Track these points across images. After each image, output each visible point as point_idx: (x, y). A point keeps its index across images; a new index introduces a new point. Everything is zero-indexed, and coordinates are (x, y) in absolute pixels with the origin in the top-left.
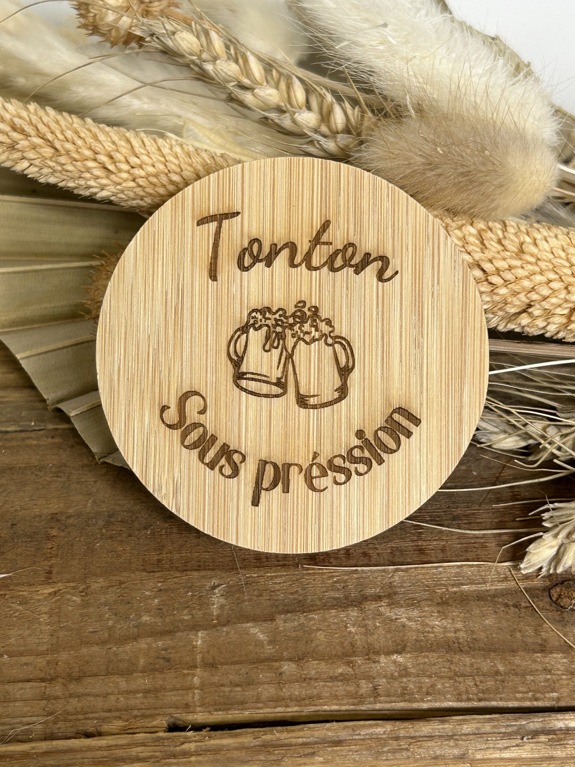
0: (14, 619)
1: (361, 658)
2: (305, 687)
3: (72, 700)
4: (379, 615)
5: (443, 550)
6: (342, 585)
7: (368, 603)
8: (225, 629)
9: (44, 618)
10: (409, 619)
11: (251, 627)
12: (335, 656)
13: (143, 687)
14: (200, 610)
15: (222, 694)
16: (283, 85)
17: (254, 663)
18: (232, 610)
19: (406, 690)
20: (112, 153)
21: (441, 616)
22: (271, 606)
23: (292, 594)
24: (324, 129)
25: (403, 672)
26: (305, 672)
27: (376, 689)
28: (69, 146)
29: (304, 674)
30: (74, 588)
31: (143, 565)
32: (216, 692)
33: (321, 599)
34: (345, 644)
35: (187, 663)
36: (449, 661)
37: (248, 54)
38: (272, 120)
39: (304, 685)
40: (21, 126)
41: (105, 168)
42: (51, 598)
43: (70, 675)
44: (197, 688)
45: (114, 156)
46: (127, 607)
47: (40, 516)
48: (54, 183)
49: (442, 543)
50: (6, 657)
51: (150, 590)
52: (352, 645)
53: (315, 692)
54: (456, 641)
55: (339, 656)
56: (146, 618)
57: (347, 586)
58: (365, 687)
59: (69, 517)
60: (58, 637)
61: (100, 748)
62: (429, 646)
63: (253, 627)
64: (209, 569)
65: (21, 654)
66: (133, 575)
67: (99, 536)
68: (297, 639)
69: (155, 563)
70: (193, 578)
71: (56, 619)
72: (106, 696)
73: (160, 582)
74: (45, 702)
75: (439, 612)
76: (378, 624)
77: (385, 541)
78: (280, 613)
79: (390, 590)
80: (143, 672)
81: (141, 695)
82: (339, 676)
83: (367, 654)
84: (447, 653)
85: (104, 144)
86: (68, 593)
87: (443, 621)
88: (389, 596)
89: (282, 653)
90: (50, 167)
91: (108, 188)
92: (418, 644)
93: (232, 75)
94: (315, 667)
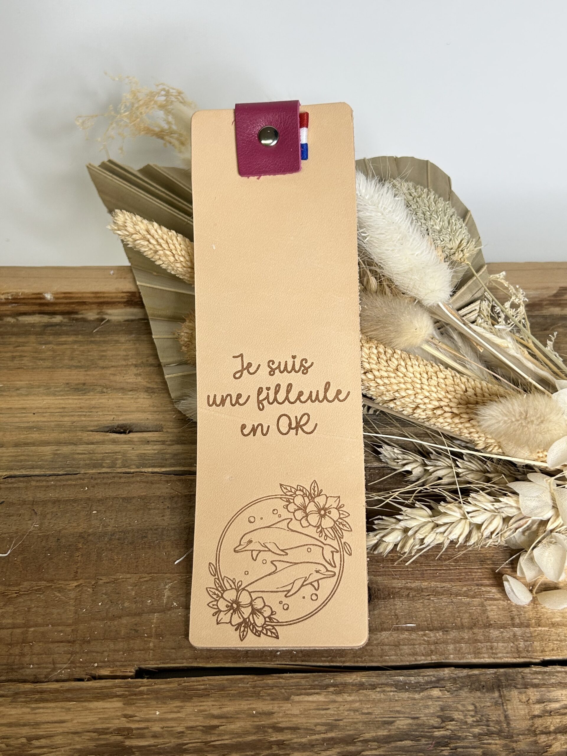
0: (56, 602)
9: (72, 602)
13: (123, 648)
14: (156, 599)
15: (165, 654)
30: (90, 583)
31: (128, 569)
32: (161, 652)
42: (76, 589)
43: (84, 639)
44: (151, 650)
46: (117, 596)
47: (73, 534)
50: (50, 626)
51: (130, 586)
56: (126, 604)
59: (89, 535)
60: (78, 615)
61: (96, 688)
64: (163, 573)
65: (58, 625)
66: (122, 575)
67: (105, 548)
69: (135, 567)
70: (154, 578)
71: (79, 603)
72: (103, 653)
73: (136, 580)
74: (70, 655)
80: (123, 638)
81: (121, 653)
86: (86, 586)
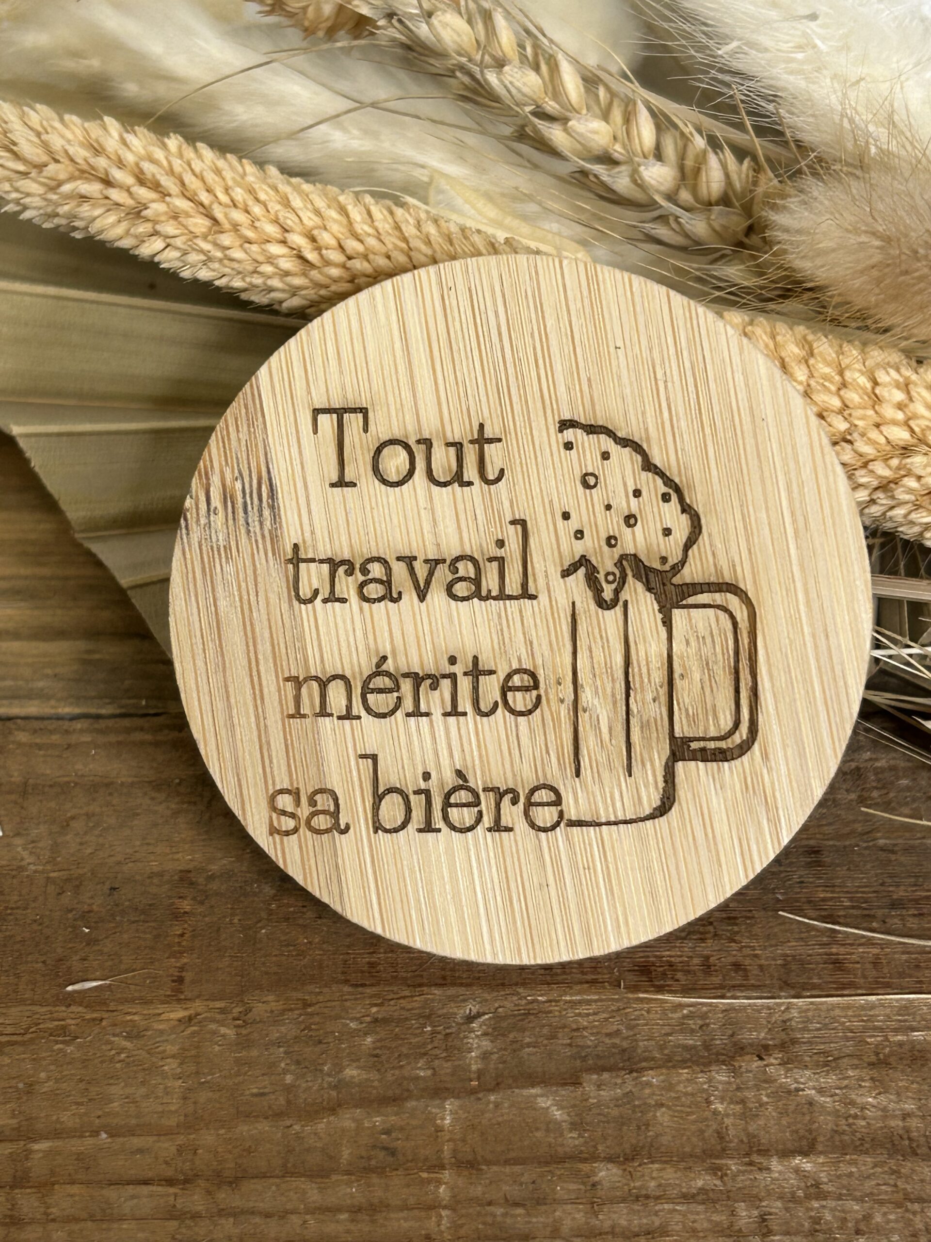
0: (118, 1065)
1: (736, 1161)
2: (639, 1211)
3: (223, 1221)
4: (766, 1081)
5: (876, 963)
6: (700, 1022)
7: (747, 1058)
8: (492, 1098)
9: (171, 1066)
10: (821, 1091)
11: (537, 1096)
12: (691, 1156)
13: (349, 1202)
14: (447, 1059)
15: (489, 1220)
16: (617, 115)
17: (547, 1163)
18: (504, 1062)
19: (819, 1224)
20: (315, 232)
21: (875, 1088)
22: (573, 1057)
23: (609, 1035)
24: (685, 196)
25: (812, 1190)
26: (638, 1184)
27: (764, 1220)
28: (238, 216)
29: (634, 1188)
30: (222, 1011)
31: (343, 973)
32: (479, 1214)
33: (662, 1048)
34: (706, 1134)
35: (426, 1159)
36: (893, 1172)
37: (560, 57)
38: (596, 176)
39: (636, 1207)
40: (153, 175)
41: (301, 258)
42: (182, 1028)
43: (218, 1174)
44: (445, 1207)
45: (319, 238)
46: (318, 1049)
47: (160, 874)
48: (206, 279)
49: (876, 951)
50: (104, 1136)
51: (357, 1019)
52: (721, 1136)
53: (657, 1222)
54: (905, 1137)
55: (696, 1157)
56: (351, 1072)
57: (708, 1025)
58: (745, 1215)
59: (212, 878)
60: (195, 1103)
62: (858, 1143)
63: (542, 1096)
64: (461, 985)
65: (132, 1132)
66: (325, 990)
67: (263, 915)
68: (622, 1122)
69: (366, 968)
70: (433, 1000)
71: (193, 1068)
72: (284, 1215)
73: (376, 1005)
74: (175, 1224)
75: (872, 1079)
76: (765, 1099)
77: (773, 942)
78: (590, 1070)
79: (783, 1035)
80: (348, 1173)
81: (344, 1216)
82: (698, 1194)
83: (747, 1155)
84: (890, 1156)
85: (301, 214)
86: (213, 1020)
87: (882, 1097)
88: (782, 1046)
89: (595, 1147)
90: (202, 251)
91: (303, 292)
92: (837, 1138)
93: (531, 94)
94: (655, 1175)
